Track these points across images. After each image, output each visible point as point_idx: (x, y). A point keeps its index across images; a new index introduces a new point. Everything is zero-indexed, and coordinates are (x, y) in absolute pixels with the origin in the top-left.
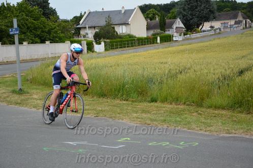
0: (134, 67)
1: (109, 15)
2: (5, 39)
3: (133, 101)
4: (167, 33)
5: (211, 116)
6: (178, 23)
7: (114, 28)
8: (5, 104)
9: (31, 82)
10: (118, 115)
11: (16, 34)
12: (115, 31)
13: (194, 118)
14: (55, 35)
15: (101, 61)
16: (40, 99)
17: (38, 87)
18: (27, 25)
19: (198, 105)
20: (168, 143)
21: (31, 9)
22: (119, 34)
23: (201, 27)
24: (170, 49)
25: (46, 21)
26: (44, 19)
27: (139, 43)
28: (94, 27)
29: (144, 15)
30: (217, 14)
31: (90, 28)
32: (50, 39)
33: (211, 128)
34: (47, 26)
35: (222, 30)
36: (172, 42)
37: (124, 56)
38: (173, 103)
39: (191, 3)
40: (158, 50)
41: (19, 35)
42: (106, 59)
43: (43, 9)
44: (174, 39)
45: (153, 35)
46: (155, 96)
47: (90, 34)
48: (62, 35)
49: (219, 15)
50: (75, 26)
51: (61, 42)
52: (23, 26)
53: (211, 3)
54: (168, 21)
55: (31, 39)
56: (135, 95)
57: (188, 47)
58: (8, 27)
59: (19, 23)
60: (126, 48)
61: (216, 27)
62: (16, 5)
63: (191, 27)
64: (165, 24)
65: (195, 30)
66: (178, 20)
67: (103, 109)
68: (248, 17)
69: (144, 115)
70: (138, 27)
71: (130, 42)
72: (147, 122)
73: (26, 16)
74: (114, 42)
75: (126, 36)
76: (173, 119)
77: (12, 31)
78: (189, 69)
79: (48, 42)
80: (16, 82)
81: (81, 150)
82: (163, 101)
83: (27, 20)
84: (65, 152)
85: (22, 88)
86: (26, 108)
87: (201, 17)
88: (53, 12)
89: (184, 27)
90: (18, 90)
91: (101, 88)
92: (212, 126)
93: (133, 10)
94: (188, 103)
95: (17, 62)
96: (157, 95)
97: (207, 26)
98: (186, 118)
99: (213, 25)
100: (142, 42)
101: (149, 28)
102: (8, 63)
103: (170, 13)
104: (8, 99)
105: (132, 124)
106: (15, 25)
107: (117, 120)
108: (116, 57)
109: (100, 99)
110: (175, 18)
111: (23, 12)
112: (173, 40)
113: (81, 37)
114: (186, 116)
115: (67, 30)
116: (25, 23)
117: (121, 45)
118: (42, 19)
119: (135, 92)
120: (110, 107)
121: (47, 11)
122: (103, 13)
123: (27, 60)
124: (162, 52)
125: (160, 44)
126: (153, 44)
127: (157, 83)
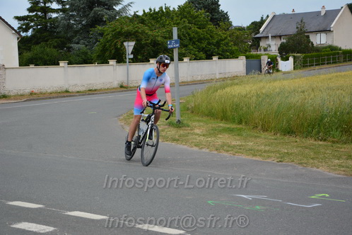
0: (337, 92)
1: (302, 19)
3: (333, 142)
7: (308, 37)
9: (193, 112)
10: (311, 161)
11: (175, 48)
12: (309, 41)
14: (225, 48)
15: (287, 84)
16: (204, 135)
17: (200, 118)
18: (189, 35)
21: (196, 14)
22: (315, 45)
25: (214, 29)
26: (212, 26)
27: (345, 58)
28: (280, 37)
31: (274, 37)
32: (218, 54)
34: (215, 36)
37: (322, 77)
41: (179, 48)
42: (296, 80)
43: (211, 13)
47: (274, 46)
48: (234, 48)
50: (253, 35)
51: (233, 58)
52: (185, 36)
55: (195, 55)
56: (338, 133)
58: (165, 38)
59: (180, 32)
60: (326, 66)
67: (290, 151)
71: (332, 57)
73: (189, 23)
74: (308, 57)
75: (326, 48)
77: (170, 44)
79: (215, 58)
81: (258, 207)
83: (190, 29)
84: (237, 207)
85: (181, 119)
86: (185, 147)
88: (225, 17)
90: (175, 122)
91: (288, 122)
93: (339, 10)
95: (176, 85)
100: (350, 56)
104: (163, 134)
105: (333, 174)
106: (175, 36)
107: (309, 168)
108: (309, 78)
109: (286, 138)
111: (186, 17)
113: (260, 50)
115: (242, 41)
116: (188, 33)
117: (317, 61)
118: (209, 26)
119: (337, 129)
120: (299, 149)
121: (217, 16)
122: (293, 16)
123: (187, 82)
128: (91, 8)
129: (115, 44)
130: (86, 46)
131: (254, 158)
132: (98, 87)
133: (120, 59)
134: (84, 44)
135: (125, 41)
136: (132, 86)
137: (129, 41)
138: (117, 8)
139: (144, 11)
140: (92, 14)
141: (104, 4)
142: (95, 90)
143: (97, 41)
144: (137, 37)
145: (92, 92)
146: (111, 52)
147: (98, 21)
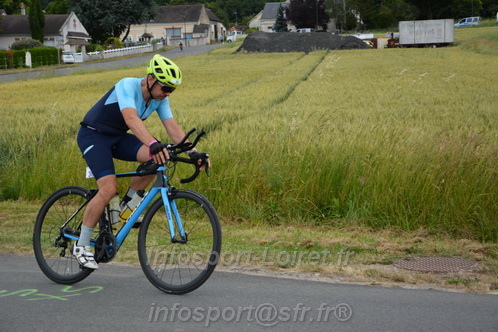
4: (48, 44)
6: (72, 23)
20: (35, 291)
23: (123, 35)
24: (55, 80)
30: (156, 8)
35: (169, 43)
36: (59, 65)
40: (25, 83)
44: (65, 58)
45: (15, 47)
46: (12, 186)
49: (161, 11)
54: (48, 17)
57: (94, 77)
61: (156, 37)
63: (102, 34)
64: (42, 24)
65: (111, 42)
66: (73, 17)
68: (221, 19)
82: (31, 198)
87: (123, 14)
89: (85, 32)
96: (19, 184)
97: (136, 32)
99: (149, 32)
101: (5, 32)
110: (65, 11)
112: (62, 61)
124: (34, 87)
125: (31, 69)
126: (16, 67)
127: (17, 158)
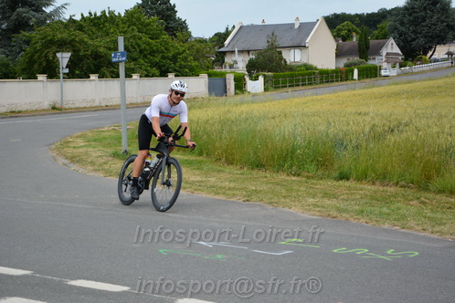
0: (313, 119)
1: (273, 30)
2: (104, 70)
3: (308, 177)
4: (371, 62)
5: (443, 207)
6: (390, 45)
7: (280, 53)
8: (102, 175)
10: (283, 200)
11: (121, 62)
12: (282, 59)
13: (413, 209)
14: (183, 63)
15: (257, 109)
18: (139, 46)
19: (420, 187)
20: (367, 250)
21: (147, 21)
22: (288, 63)
23: (430, 53)
24: (375, 90)
25: (170, 41)
26: (167, 36)
27: (321, 79)
28: (248, 52)
29: (332, 32)
31: (241, 52)
32: (175, 71)
33: (443, 227)
34: (171, 49)
36: (378, 78)
37: (296, 100)
38: (378, 183)
39: (414, 12)
40: (354, 92)
41: (126, 62)
42: (267, 104)
43: (166, 20)
44: (383, 73)
45: (346, 66)
46: (346, 169)
47: (241, 63)
48: (194, 64)
50: (216, 49)
51: (192, 75)
52: (134, 48)
53: (450, 12)
54: (372, 42)
55: (146, 71)
56: (313, 167)
57: (406, 87)
58: (110, 49)
59: (127, 43)
60: (301, 88)
62: (123, 15)
63: (413, 52)
64: (368, 48)
65: (420, 59)
66: (391, 41)
67: (259, 188)
69: (327, 202)
70: (322, 52)
71: (308, 77)
72: (331, 213)
73: (139, 32)
74: (280, 76)
75: (300, 66)
76: (377, 210)
77: (115, 57)
78: (406, 125)
79: (171, 76)
80: (119, 139)
81: (219, 256)
82: (359, 179)
83: (140, 39)
84: (194, 257)
85: (128, 149)
87: (431, 37)
88: (182, 26)
89: (400, 52)
90: (121, 153)
91: (255, 153)
92: (444, 224)
93: (314, 24)
94: (403, 183)
95: (122, 107)
96: (350, 168)
97: (441, 52)
98: (399, 209)
99: (451, 50)
100: (327, 77)
101: (339, 54)
102: (107, 108)
103: (377, 29)
104: (106, 167)
105: (306, 215)
106: (121, 48)
107: (280, 208)
108: (282, 101)
109: (255, 173)
110: (385, 37)
111: (134, 24)
112: (380, 75)
113: (225, 67)
114: (399, 205)
115: (203, 56)
116: (137, 44)
117: (291, 81)
118: (163, 36)
119: (312, 161)
120: (270, 185)
121: (173, 24)
122: (264, 27)
123: (137, 104)
124: (360, 95)
125: (357, 81)
126: (346, 80)
127: (350, 148)
128: (13, 9)
129: (46, 56)
130: (8, 56)
131: (217, 197)
132: (23, 108)
133: (52, 73)
134: (5, 53)
135: (58, 52)
136: (67, 107)
137: (63, 51)
138: (48, 10)
139: (82, 15)
140: (14, 16)
141: (31, 5)
142: (20, 112)
143: (22, 50)
144: (73, 46)
145: (14, 114)
146: (40, 64)
147: (22, 25)
